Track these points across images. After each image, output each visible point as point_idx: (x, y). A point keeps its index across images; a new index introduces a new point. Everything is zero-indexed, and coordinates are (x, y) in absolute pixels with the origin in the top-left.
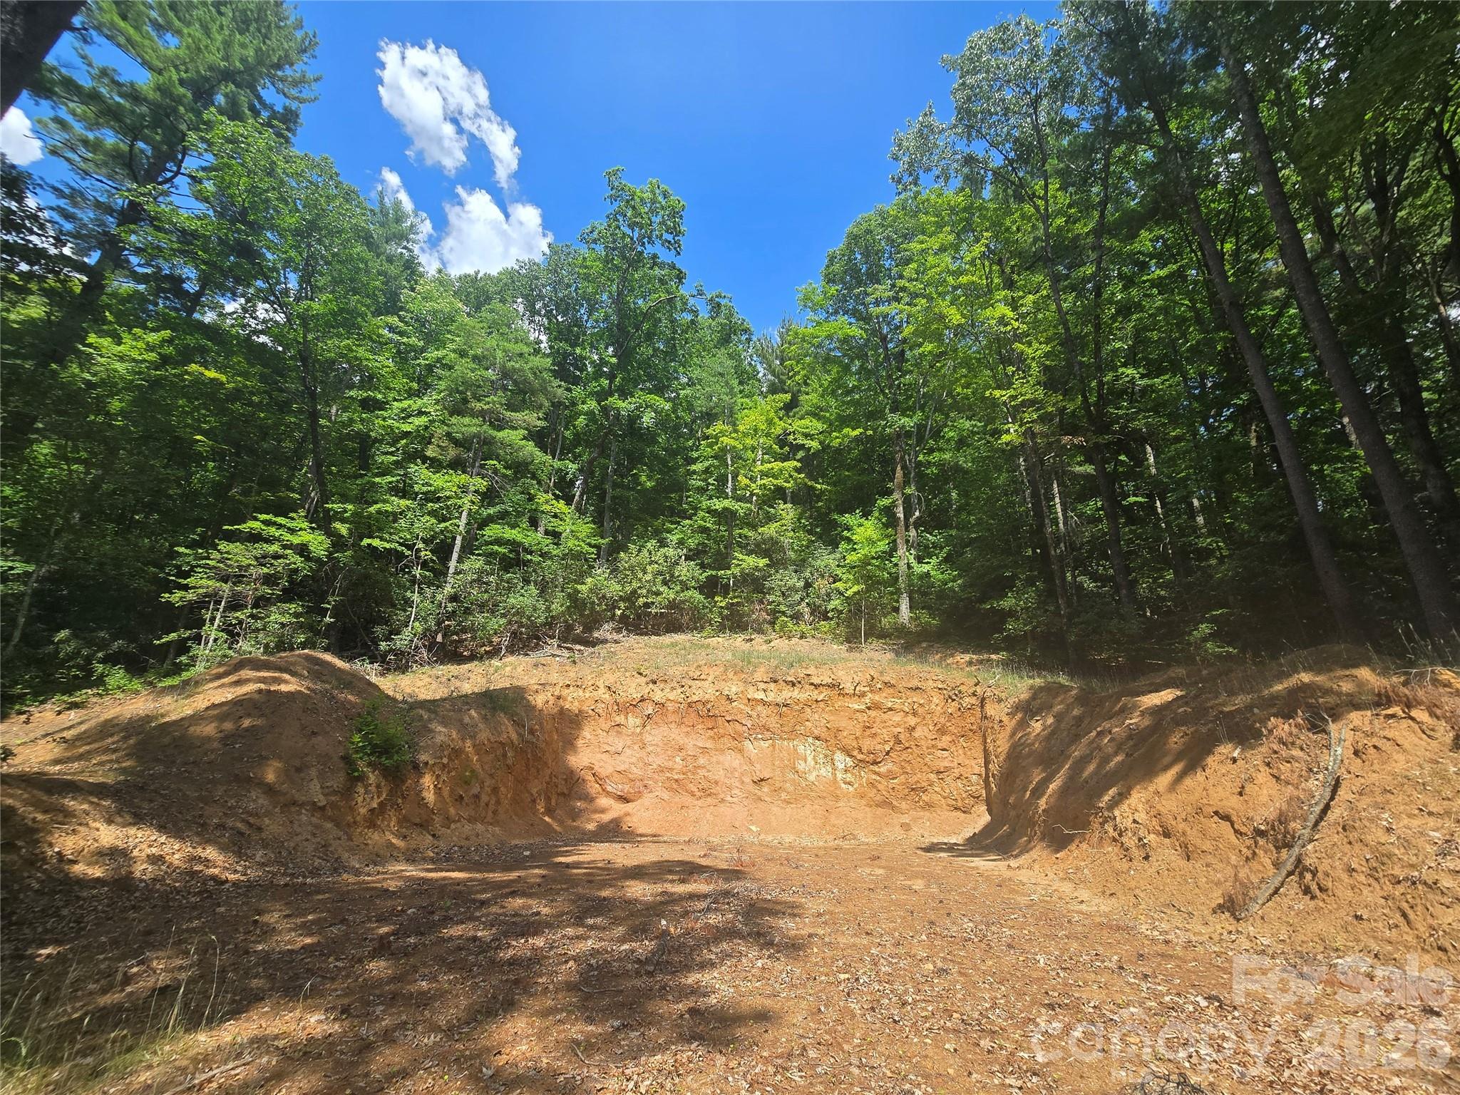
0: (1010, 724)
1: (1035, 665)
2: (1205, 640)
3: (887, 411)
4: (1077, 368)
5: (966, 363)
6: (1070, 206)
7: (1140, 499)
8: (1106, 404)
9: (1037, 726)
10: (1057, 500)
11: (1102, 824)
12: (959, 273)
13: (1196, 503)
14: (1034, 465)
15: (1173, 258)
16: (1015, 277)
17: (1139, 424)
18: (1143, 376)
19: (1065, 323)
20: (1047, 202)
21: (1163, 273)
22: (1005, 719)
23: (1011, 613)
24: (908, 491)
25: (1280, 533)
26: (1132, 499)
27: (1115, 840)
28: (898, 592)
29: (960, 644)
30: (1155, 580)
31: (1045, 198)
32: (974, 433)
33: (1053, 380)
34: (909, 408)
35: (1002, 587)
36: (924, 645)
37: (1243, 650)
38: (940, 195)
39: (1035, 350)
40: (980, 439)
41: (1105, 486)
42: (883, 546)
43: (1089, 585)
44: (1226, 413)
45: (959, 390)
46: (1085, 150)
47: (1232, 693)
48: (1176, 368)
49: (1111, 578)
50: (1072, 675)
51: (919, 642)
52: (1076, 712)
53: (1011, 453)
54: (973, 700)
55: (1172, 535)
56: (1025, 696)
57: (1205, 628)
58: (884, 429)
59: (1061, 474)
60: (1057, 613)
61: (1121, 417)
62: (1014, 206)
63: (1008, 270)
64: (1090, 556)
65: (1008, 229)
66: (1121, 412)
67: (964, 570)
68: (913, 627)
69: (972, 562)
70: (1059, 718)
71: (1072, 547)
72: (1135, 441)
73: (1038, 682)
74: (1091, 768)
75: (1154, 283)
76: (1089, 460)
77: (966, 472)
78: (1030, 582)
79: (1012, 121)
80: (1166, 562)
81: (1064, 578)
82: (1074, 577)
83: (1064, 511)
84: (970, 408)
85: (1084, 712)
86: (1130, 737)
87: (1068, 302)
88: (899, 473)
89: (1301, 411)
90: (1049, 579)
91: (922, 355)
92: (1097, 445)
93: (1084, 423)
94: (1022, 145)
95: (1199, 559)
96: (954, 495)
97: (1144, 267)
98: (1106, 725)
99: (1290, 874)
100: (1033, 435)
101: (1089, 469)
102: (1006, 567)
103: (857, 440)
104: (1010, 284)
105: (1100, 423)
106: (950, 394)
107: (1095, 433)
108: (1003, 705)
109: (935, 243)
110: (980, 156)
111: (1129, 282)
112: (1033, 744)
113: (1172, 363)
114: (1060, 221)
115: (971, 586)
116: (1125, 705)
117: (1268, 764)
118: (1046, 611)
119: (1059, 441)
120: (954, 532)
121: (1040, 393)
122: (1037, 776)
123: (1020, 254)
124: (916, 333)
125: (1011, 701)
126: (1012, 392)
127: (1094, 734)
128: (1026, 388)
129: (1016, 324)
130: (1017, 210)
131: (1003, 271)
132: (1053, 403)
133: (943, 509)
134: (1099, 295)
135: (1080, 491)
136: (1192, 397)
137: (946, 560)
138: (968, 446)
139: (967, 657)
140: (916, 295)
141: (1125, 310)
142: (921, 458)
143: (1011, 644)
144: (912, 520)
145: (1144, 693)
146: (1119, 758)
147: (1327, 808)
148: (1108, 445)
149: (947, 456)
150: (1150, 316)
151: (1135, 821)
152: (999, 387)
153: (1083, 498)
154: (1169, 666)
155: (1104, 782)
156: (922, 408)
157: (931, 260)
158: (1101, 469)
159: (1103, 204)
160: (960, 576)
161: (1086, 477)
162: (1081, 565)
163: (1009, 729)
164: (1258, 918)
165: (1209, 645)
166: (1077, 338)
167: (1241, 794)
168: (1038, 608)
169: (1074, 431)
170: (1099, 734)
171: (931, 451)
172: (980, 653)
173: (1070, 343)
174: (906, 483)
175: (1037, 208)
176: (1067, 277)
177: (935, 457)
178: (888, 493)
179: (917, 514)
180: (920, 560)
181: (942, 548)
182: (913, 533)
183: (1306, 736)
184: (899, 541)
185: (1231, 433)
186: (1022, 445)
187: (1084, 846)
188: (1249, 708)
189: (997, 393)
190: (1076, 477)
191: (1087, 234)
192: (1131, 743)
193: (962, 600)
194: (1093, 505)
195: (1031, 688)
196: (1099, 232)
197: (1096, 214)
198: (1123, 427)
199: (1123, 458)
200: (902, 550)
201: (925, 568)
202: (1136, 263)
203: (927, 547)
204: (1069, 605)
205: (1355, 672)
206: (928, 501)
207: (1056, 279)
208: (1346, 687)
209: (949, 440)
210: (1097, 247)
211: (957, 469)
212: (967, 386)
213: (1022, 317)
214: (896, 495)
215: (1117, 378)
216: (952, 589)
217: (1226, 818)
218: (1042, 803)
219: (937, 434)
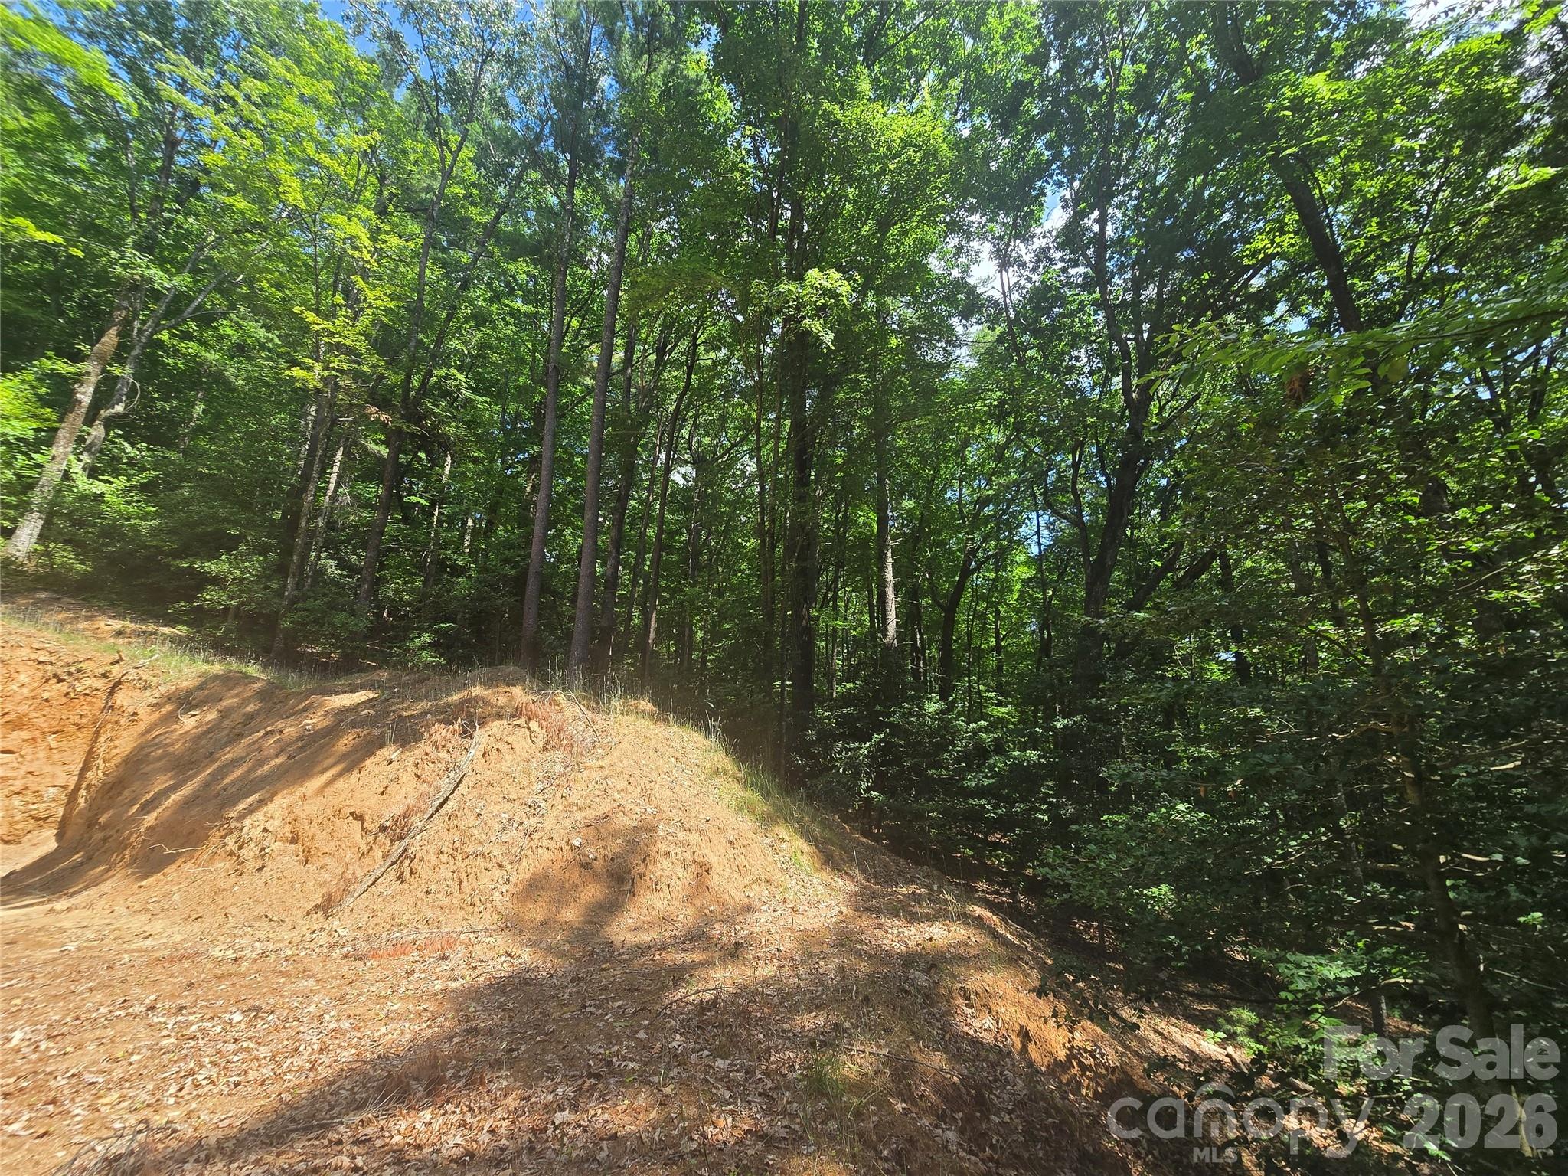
0: (147, 718)
1: (221, 648)
2: (423, 648)
3: (129, 241)
4: (413, 344)
5: (290, 258)
6: (473, 184)
7: (422, 501)
8: (425, 395)
9: (189, 723)
10: (336, 469)
11: (223, 837)
12: (322, 147)
13: (470, 523)
14: (324, 419)
15: (536, 302)
16: (391, 208)
17: (450, 430)
18: (469, 388)
19: (421, 292)
20: (455, 160)
21: (524, 308)
22: (143, 712)
23: (217, 581)
24: (116, 370)
25: (512, 568)
26: (416, 499)
27: (232, 854)
28: (23, 508)
29: (113, 605)
30: (405, 583)
31: (455, 154)
32: (263, 347)
33: (384, 342)
34: (172, 262)
35: (218, 544)
36: (42, 595)
37: (450, 662)
38: (340, 40)
39: (377, 298)
40: (268, 359)
41: (393, 474)
42: (23, 428)
43: (332, 569)
44: (521, 456)
45: (265, 285)
46: (510, 145)
47: (416, 700)
48: (500, 397)
49: (359, 570)
50: (265, 666)
51: (36, 590)
52: (250, 708)
53: (303, 395)
54: (100, 684)
55: (437, 544)
56: (186, 684)
57: (427, 637)
58: (112, 263)
59: (351, 443)
60: (280, 594)
61: (434, 415)
62: (422, 134)
63: (386, 193)
64: (348, 541)
65: (404, 152)
66: (436, 410)
67: (167, 510)
68: (31, 567)
69: (187, 502)
70: (224, 714)
71: (331, 525)
72: (440, 445)
73: (217, 668)
74: (239, 772)
75: (514, 313)
76: (387, 443)
77: (232, 389)
78: (262, 550)
79: (457, 48)
80: (421, 567)
81: (305, 558)
82: (318, 558)
83: (338, 485)
84: (271, 316)
85: (261, 709)
86: (301, 738)
87: (433, 274)
88: (111, 338)
89: (568, 479)
90: (287, 551)
91: (228, 209)
92: (399, 431)
93: (398, 402)
94: (456, 83)
95: (452, 574)
96: (199, 409)
97: (512, 292)
98: (280, 724)
99: (394, 863)
100: (336, 387)
101: (384, 451)
102: (236, 523)
103: (46, 250)
104: (382, 212)
105: (413, 411)
106: (250, 282)
107: (402, 417)
108: (148, 692)
109: (307, 86)
110: (408, 49)
111: (496, 298)
112: (172, 744)
113: (499, 392)
114: (459, 190)
115: (171, 532)
116: (311, 704)
117: (416, 765)
118: (266, 587)
119: (362, 408)
120: (173, 456)
121: (362, 346)
122: (160, 784)
123: (406, 189)
124: (227, 171)
125: (163, 689)
126: (330, 327)
127: (262, 732)
128: (350, 332)
129: (367, 256)
130: (422, 142)
131: (381, 191)
132: (373, 363)
133: (172, 422)
134: (463, 287)
135: (365, 469)
136: (502, 428)
137: (143, 487)
138: (249, 359)
139: (118, 624)
140: (248, 124)
141: (480, 319)
142: (164, 336)
143: (199, 618)
144: (104, 413)
145: (336, 693)
146: (278, 761)
147: (446, 800)
148: (413, 435)
149: (211, 356)
150: (498, 338)
151: (265, 830)
152: (317, 312)
153: (366, 478)
154: (380, 668)
155: (247, 787)
156: (195, 272)
157: (292, 102)
158: (394, 456)
159: (504, 209)
160: (157, 515)
161: (379, 458)
162: (331, 547)
163: (142, 726)
164: (347, 910)
165: (425, 654)
166: (426, 315)
167: (382, 794)
168: (258, 582)
169: (384, 405)
170: (267, 734)
171: (187, 336)
172: (144, 621)
173: (417, 314)
174: (120, 355)
175: (443, 159)
176: (444, 250)
177: (192, 348)
178: (76, 357)
179: (119, 408)
180: (93, 473)
181: (143, 469)
182: (97, 431)
183: (458, 740)
184: (61, 433)
185: (518, 474)
186: (318, 391)
187: (189, 865)
188: (423, 714)
189: (311, 317)
190: (367, 452)
191: (479, 224)
192: (300, 744)
193: (146, 547)
194: (372, 491)
195: (204, 674)
196: (491, 230)
197: (493, 213)
198: (434, 427)
199: (422, 455)
200: (62, 448)
201: (98, 487)
202: (508, 284)
203: (118, 460)
204: (298, 586)
205: (512, 689)
206: (148, 401)
207: (431, 243)
208: (502, 701)
209: (222, 337)
210: (482, 244)
211: (219, 378)
212: (279, 287)
213: (379, 253)
214: (88, 366)
215: (447, 377)
216: (135, 529)
217: (360, 818)
218: (150, 819)
219: (207, 319)
